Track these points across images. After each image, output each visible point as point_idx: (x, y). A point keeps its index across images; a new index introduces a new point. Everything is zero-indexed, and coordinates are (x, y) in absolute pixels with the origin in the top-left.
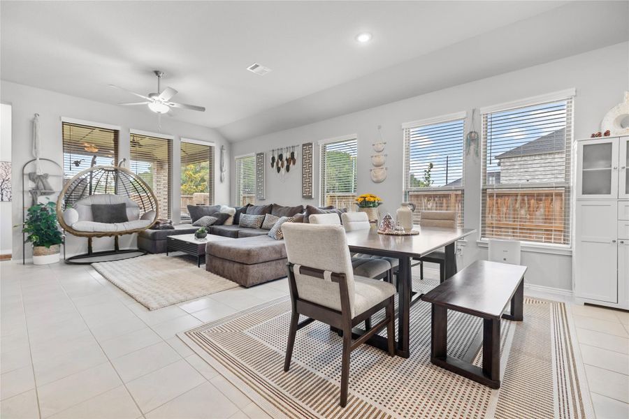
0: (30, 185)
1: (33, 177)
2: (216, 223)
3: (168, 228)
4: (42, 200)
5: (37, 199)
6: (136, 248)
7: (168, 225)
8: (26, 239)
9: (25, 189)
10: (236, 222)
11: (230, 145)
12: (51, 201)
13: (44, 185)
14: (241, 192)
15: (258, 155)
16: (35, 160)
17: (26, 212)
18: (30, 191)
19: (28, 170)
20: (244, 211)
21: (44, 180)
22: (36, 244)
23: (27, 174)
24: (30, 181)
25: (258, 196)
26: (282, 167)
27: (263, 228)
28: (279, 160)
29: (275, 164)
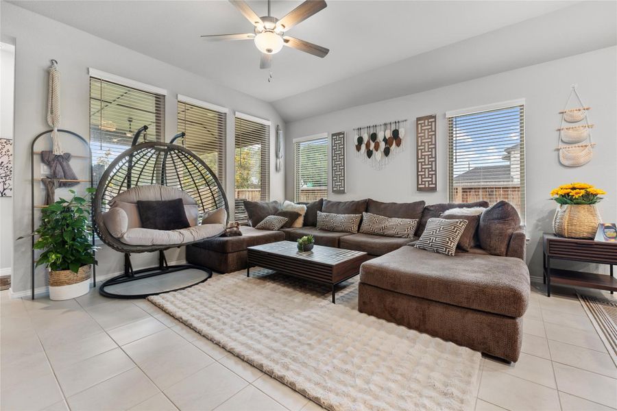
0: (42, 171)
1: (47, 158)
4: (61, 194)
5: (53, 193)
7: (235, 229)
8: (37, 257)
9: (35, 177)
11: (286, 125)
12: (77, 195)
13: (64, 172)
15: (333, 135)
16: (52, 131)
17: (37, 214)
18: (42, 180)
19: (40, 146)
21: (64, 164)
22: (54, 266)
23: (37, 154)
24: (42, 165)
25: (335, 189)
26: (377, 150)
27: (363, 233)
28: (371, 141)
29: (363, 147)
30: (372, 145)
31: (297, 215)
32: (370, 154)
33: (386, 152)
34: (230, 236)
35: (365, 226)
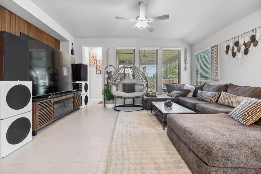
0: (107, 76)
2: (181, 95)
6: (141, 105)
7: (154, 95)
9: (105, 78)
10: (195, 95)
11: (191, 47)
14: (199, 76)
16: (108, 66)
20: (201, 88)
21: (110, 74)
23: (106, 72)
25: (213, 78)
26: (239, 52)
27: (218, 104)
28: (235, 47)
29: (230, 51)
30: (236, 49)
31: (189, 91)
32: (234, 55)
33: (246, 52)
34: (151, 97)
35: (220, 100)
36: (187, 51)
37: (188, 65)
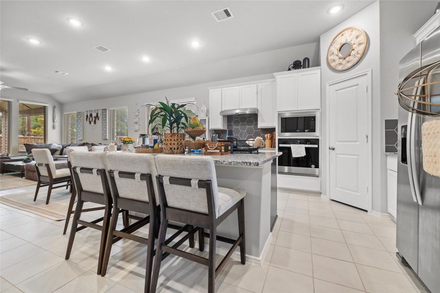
3: (5, 158)
7: (6, 156)
10: (62, 154)
11: (61, 106)
15: (78, 113)
26: (92, 121)
28: (90, 117)
29: (88, 119)
30: (91, 119)
32: (90, 123)
33: (95, 123)
36: (56, 109)
37: (57, 124)
